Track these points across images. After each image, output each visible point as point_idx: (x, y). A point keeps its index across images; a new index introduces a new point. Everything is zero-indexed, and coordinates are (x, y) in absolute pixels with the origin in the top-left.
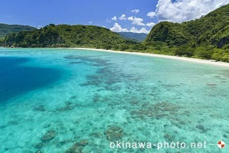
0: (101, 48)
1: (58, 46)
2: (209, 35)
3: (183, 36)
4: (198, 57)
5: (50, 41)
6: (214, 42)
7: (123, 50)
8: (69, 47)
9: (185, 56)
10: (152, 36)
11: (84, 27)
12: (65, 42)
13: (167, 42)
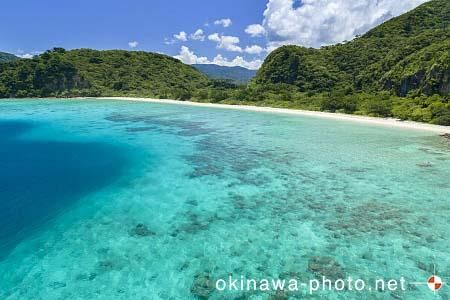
0: (170, 98)
1: (76, 95)
2: (376, 72)
3: (327, 72)
4: (368, 114)
5: (58, 84)
6: (388, 84)
7: (217, 100)
8: (99, 96)
9: (341, 112)
10: (268, 74)
11: (127, 55)
12: (90, 86)
13: (298, 86)
